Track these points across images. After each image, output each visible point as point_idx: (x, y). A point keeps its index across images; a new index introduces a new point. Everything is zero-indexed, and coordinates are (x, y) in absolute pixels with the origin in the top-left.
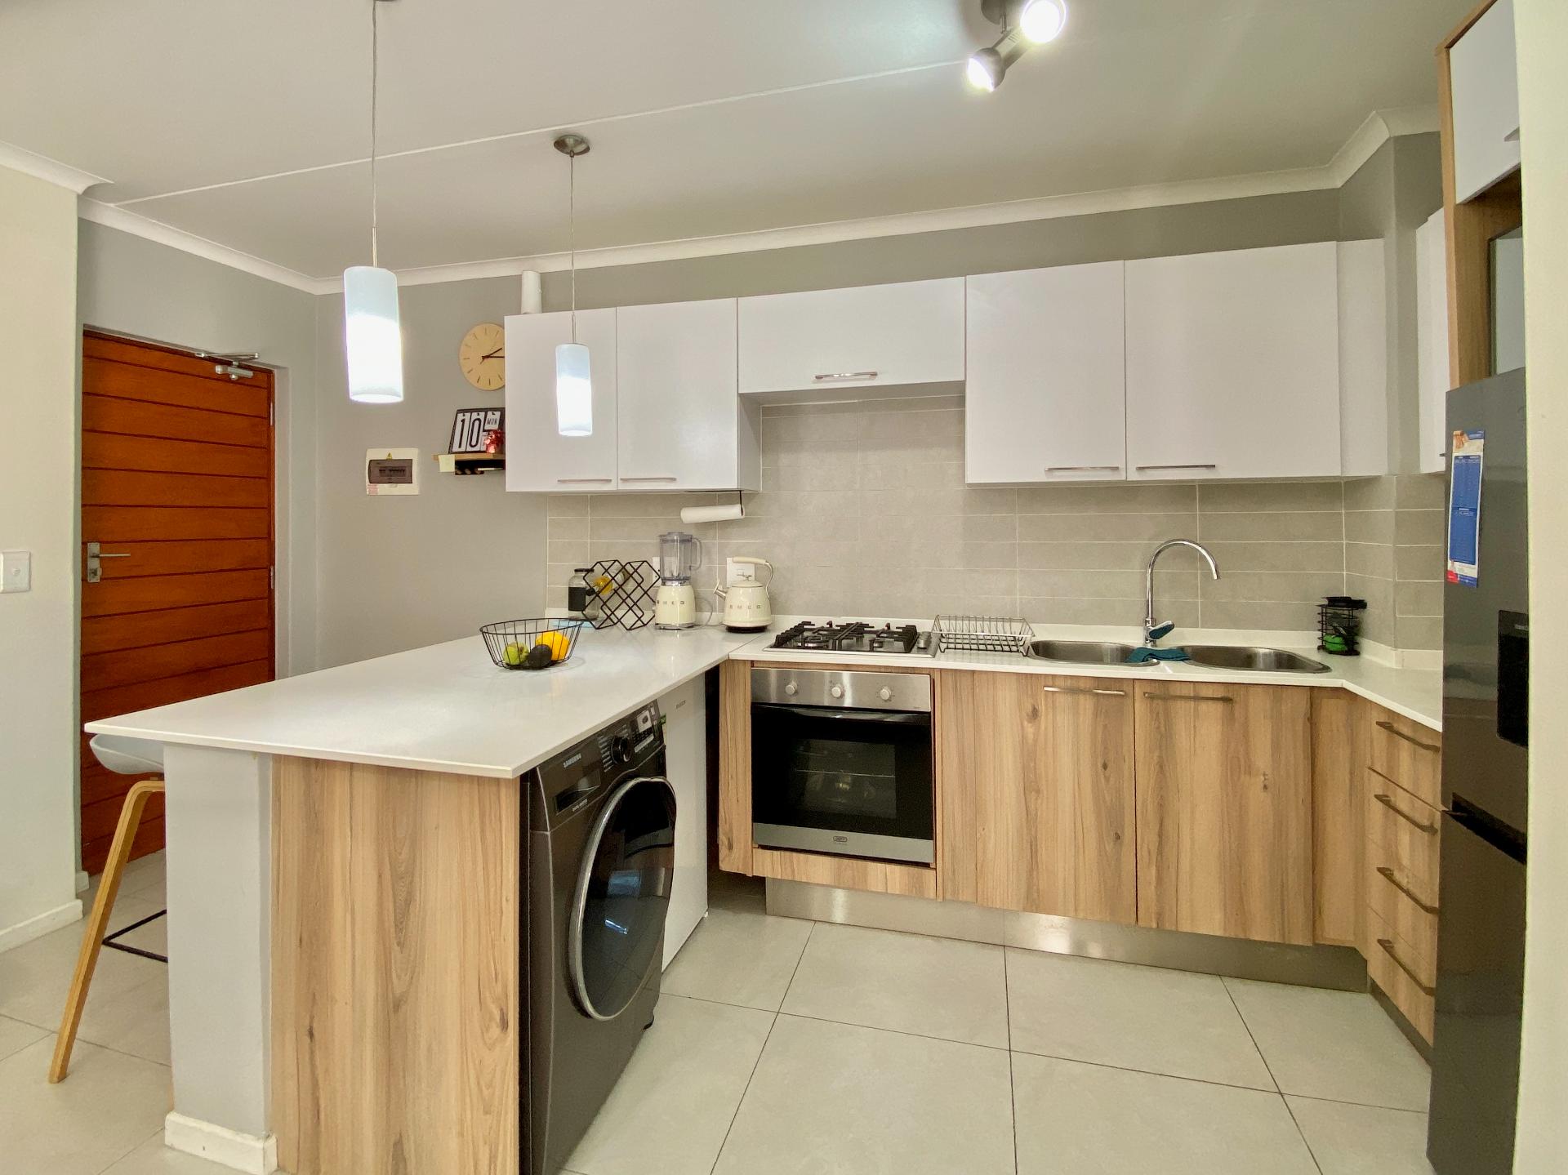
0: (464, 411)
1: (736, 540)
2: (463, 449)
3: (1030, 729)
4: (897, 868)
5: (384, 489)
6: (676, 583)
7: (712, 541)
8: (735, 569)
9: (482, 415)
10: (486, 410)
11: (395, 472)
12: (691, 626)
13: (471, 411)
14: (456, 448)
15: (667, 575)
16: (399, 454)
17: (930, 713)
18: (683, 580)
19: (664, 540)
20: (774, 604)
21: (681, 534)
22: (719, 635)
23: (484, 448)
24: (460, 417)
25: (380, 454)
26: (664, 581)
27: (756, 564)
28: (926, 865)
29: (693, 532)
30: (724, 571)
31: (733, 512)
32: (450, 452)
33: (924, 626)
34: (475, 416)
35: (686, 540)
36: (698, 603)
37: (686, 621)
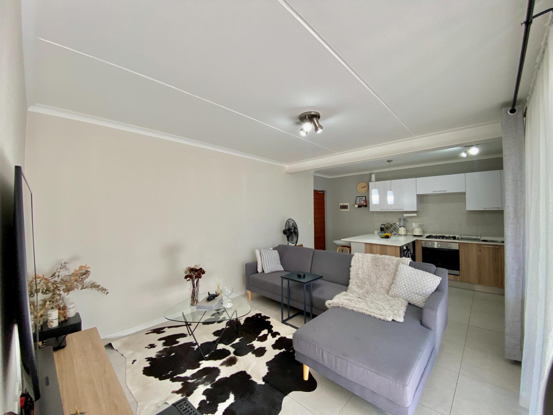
0: (358, 197)
1: (414, 220)
2: (358, 203)
3: (479, 253)
4: (452, 275)
5: (343, 210)
6: (402, 227)
7: (409, 220)
8: (414, 225)
9: (361, 198)
10: (362, 197)
11: (345, 207)
12: (406, 235)
13: (359, 197)
14: (357, 203)
15: (400, 226)
16: (345, 204)
17: (458, 250)
18: (404, 227)
19: (400, 219)
20: (424, 232)
21: (403, 218)
22: (411, 237)
23: (363, 203)
24: (357, 198)
25: (342, 204)
26: (400, 227)
27: (419, 224)
28: (458, 275)
29: (405, 218)
30: (412, 226)
31: (415, 215)
32: (356, 204)
33: (457, 236)
34: (360, 198)
35: (404, 220)
36: (407, 231)
37: (405, 234)
